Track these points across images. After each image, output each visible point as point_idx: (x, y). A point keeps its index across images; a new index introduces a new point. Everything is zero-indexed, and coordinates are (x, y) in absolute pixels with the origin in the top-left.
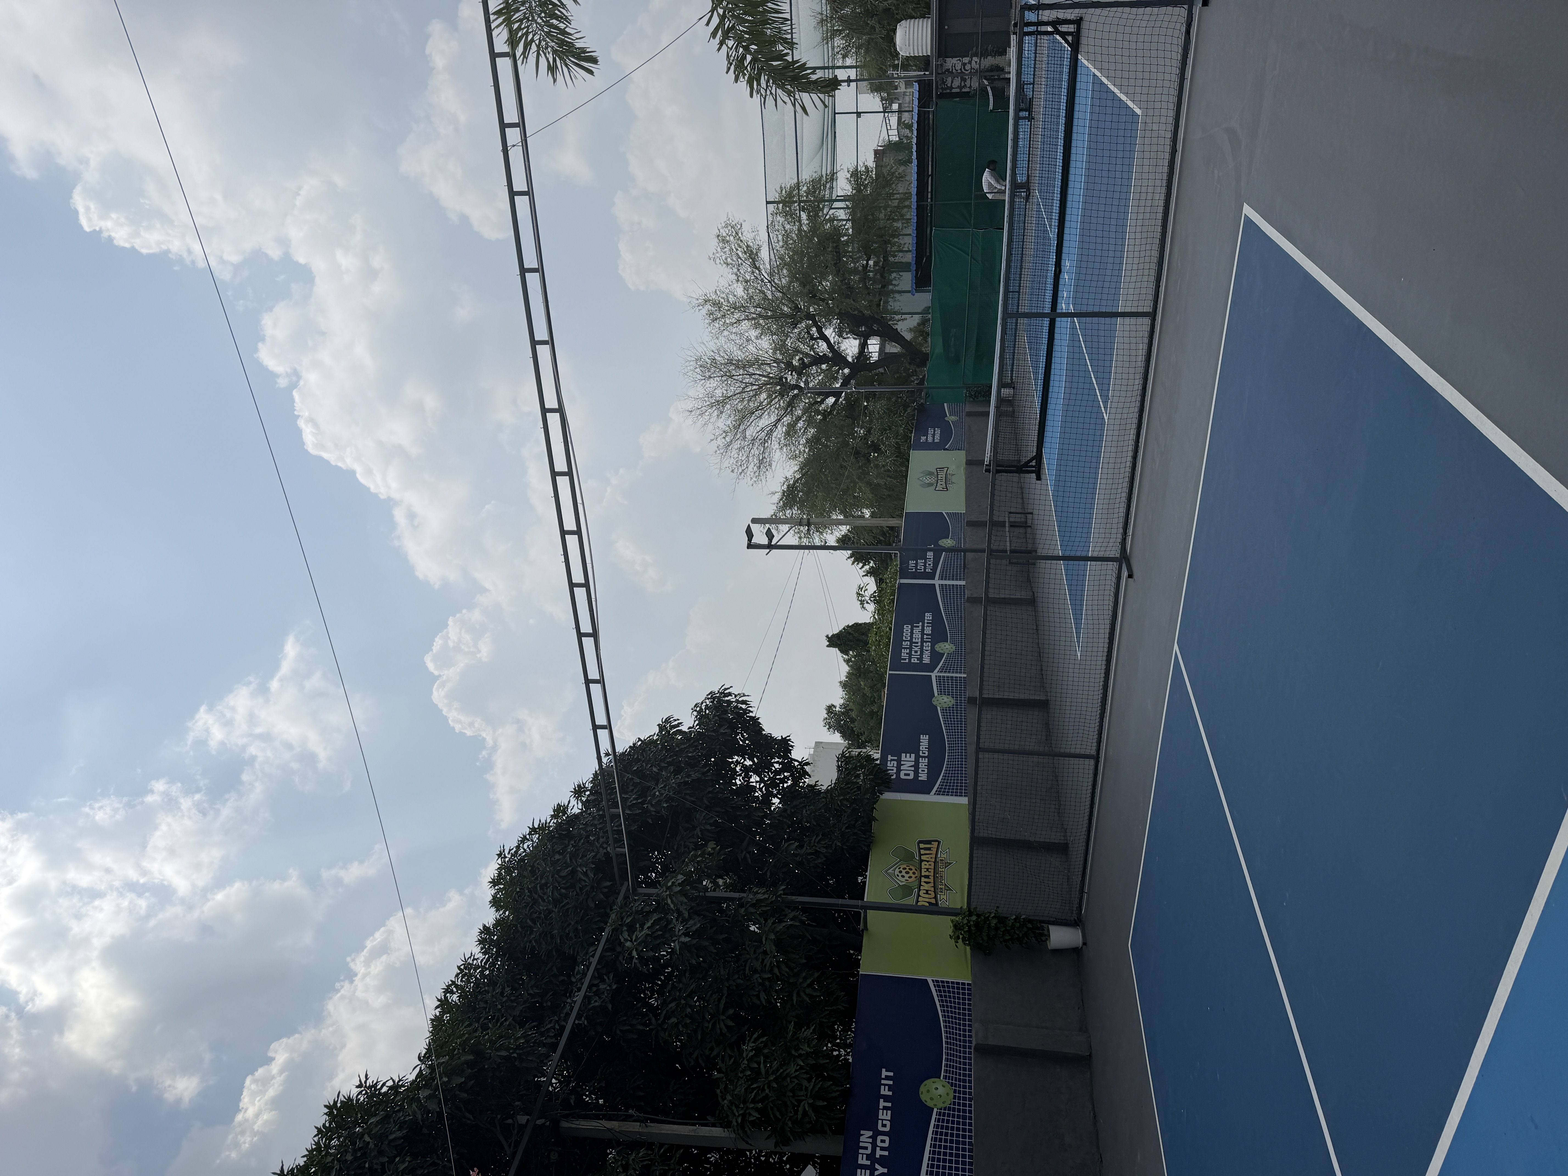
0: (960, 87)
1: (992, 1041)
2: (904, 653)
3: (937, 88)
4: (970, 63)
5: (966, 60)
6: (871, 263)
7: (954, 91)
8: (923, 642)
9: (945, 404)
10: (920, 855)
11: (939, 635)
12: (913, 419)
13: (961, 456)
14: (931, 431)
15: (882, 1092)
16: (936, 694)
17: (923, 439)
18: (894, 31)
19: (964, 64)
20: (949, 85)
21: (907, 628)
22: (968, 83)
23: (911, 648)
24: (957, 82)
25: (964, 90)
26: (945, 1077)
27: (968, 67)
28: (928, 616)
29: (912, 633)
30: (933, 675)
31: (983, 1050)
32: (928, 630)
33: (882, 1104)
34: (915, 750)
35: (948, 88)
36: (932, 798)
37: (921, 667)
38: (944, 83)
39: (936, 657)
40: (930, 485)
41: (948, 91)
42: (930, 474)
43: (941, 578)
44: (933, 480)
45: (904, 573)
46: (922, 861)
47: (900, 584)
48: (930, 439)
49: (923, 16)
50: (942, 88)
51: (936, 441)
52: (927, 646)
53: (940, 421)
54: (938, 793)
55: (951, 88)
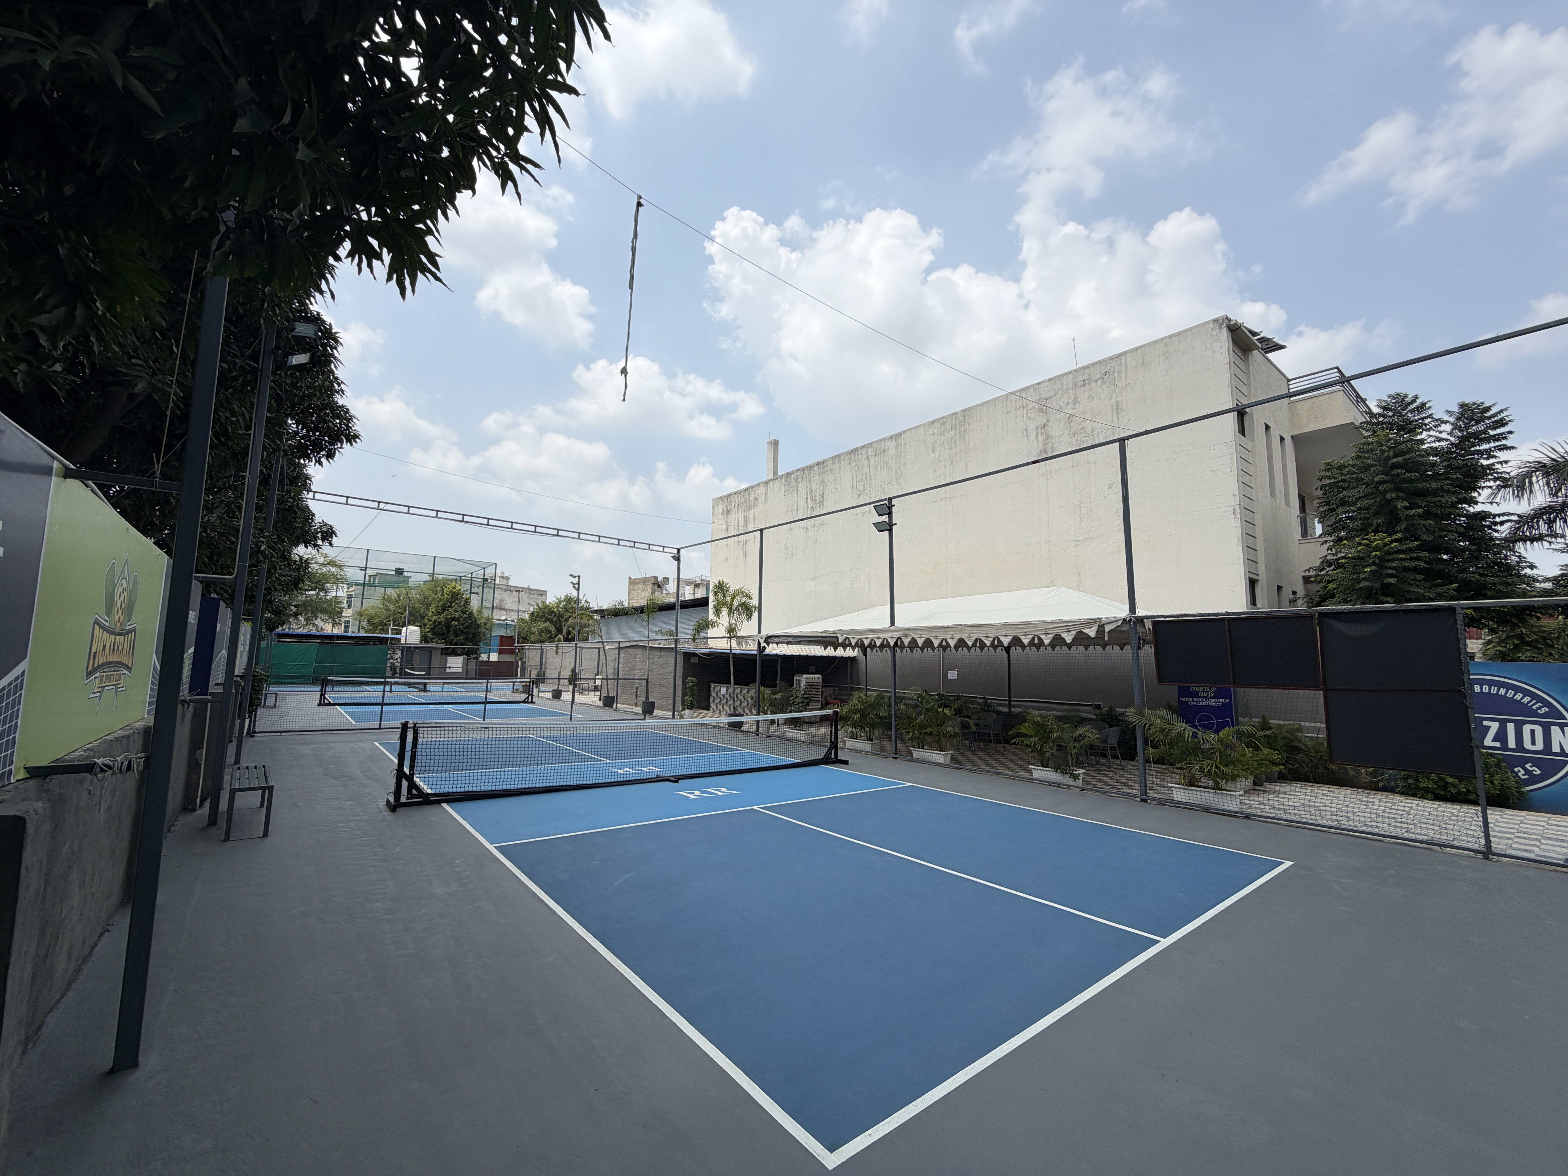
18: (414, 625)
19: (396, 659)
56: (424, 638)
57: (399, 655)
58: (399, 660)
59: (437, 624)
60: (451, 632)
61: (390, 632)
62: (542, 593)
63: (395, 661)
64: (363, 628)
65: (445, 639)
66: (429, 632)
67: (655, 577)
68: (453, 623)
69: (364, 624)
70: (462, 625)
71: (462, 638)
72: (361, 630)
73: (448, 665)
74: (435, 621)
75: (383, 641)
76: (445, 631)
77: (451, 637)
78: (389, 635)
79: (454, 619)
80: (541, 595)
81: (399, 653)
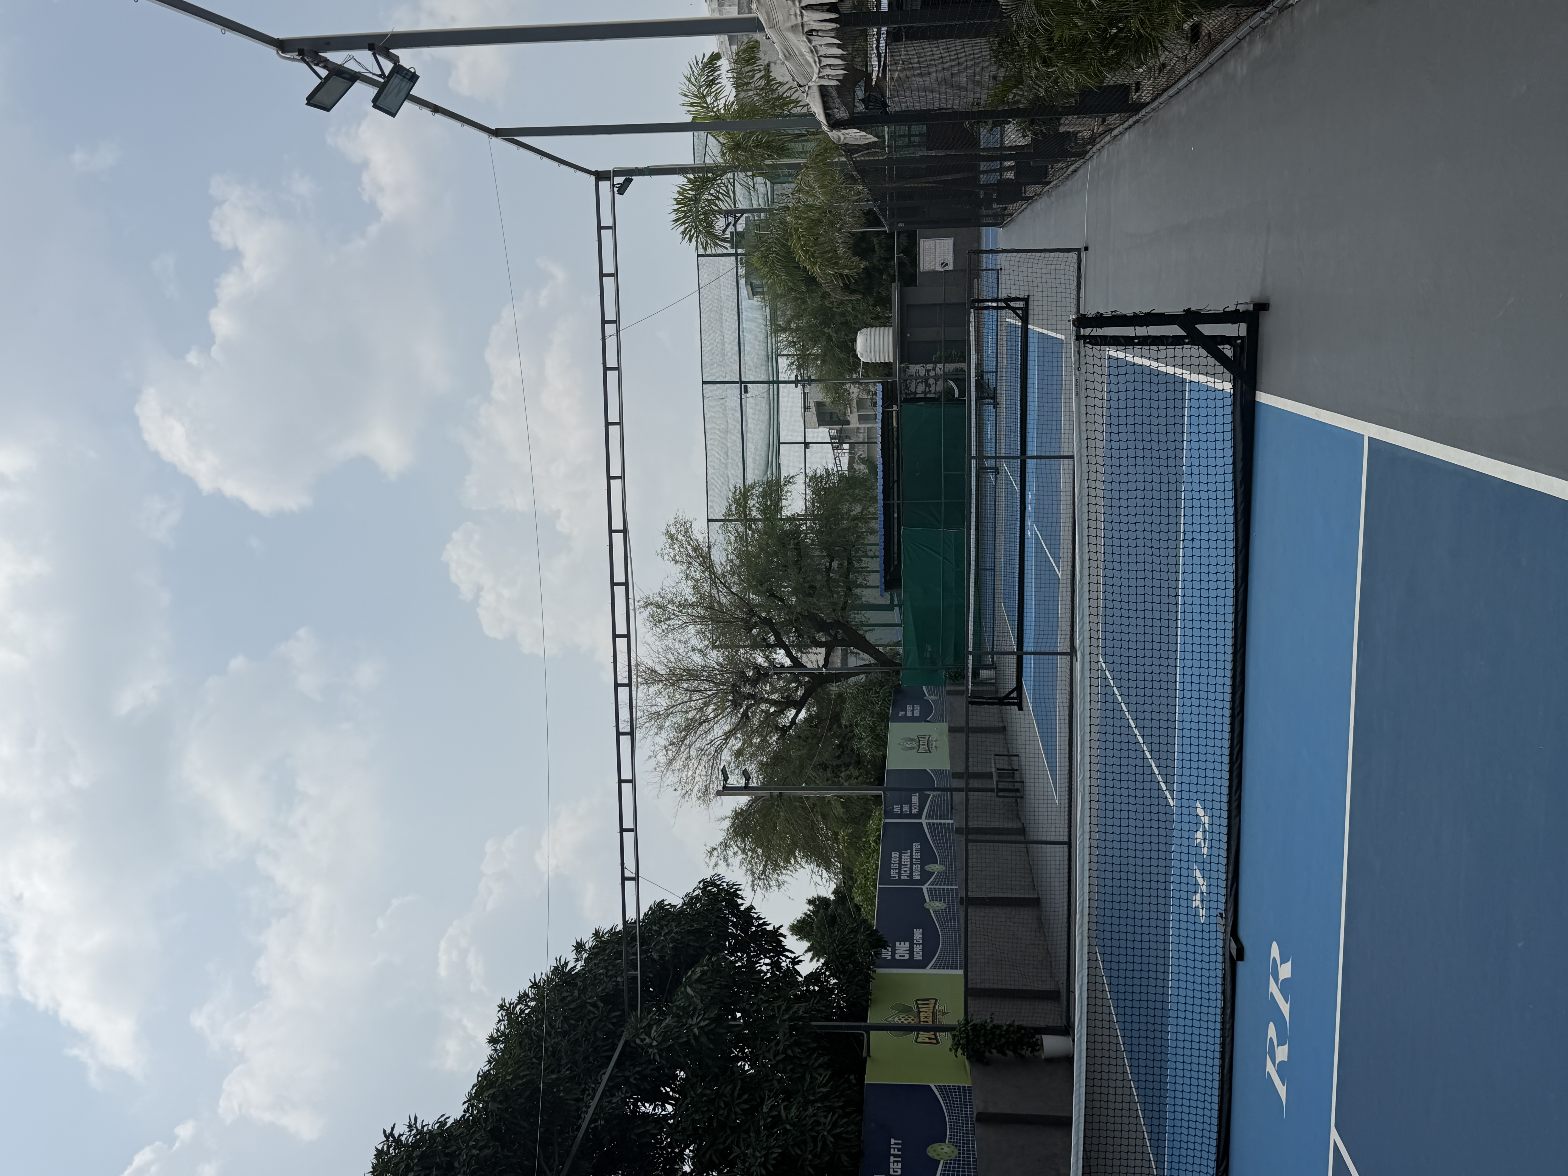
0: (924, 392)
1: (991, 1110)
2: (893, 873)
3: (901, 393)
4: (934, 369)
5: (930, 366)
6: (835, 564)
7: (918, 396)
8: (912, 864)
9: (924, 687)
10: (918, 1008)
11: (928, 857)
12: (890, 696)
13: (945, 726)
14: (909, 708)
15: (892, 1152)
16: (928, 900)
17: (902, 713)
18: (854, 340)
19: (928, 371)
20: (913, 390)
21: (895, 856)
22: (933, 389)
23: (900, 869)
24: (921, 388)
25: (928, 396)
26: (950, 1142)
27: (932, 373)
28: (916, 846)
29: (900, 858)
30: (924, 888)
31: (984, 1119)
32: (917, 856)
33: (892, 1159)
34: (910, 939)
35: (912, 393)
36: (928, 971)
37: (911, 881)
38: (907, 388)
39: (926, 876)
40: (912, 748)
41: (912, 396)
42: (912, 740)
43: (928, 817)
44: (915, 744)
45: (888, 814)
46: (920, 1012)
47: (885, 824)
48: (909, 714)
49: (884, 325)
50: (906, 394)
51: (915, 715)
52: (917, 868)
53: (919, 699)
54: (934, 967)
55: (916, 393)
57: (918, 367)
66: (867, 312)
73: (939, 268)
81: (914, 368)
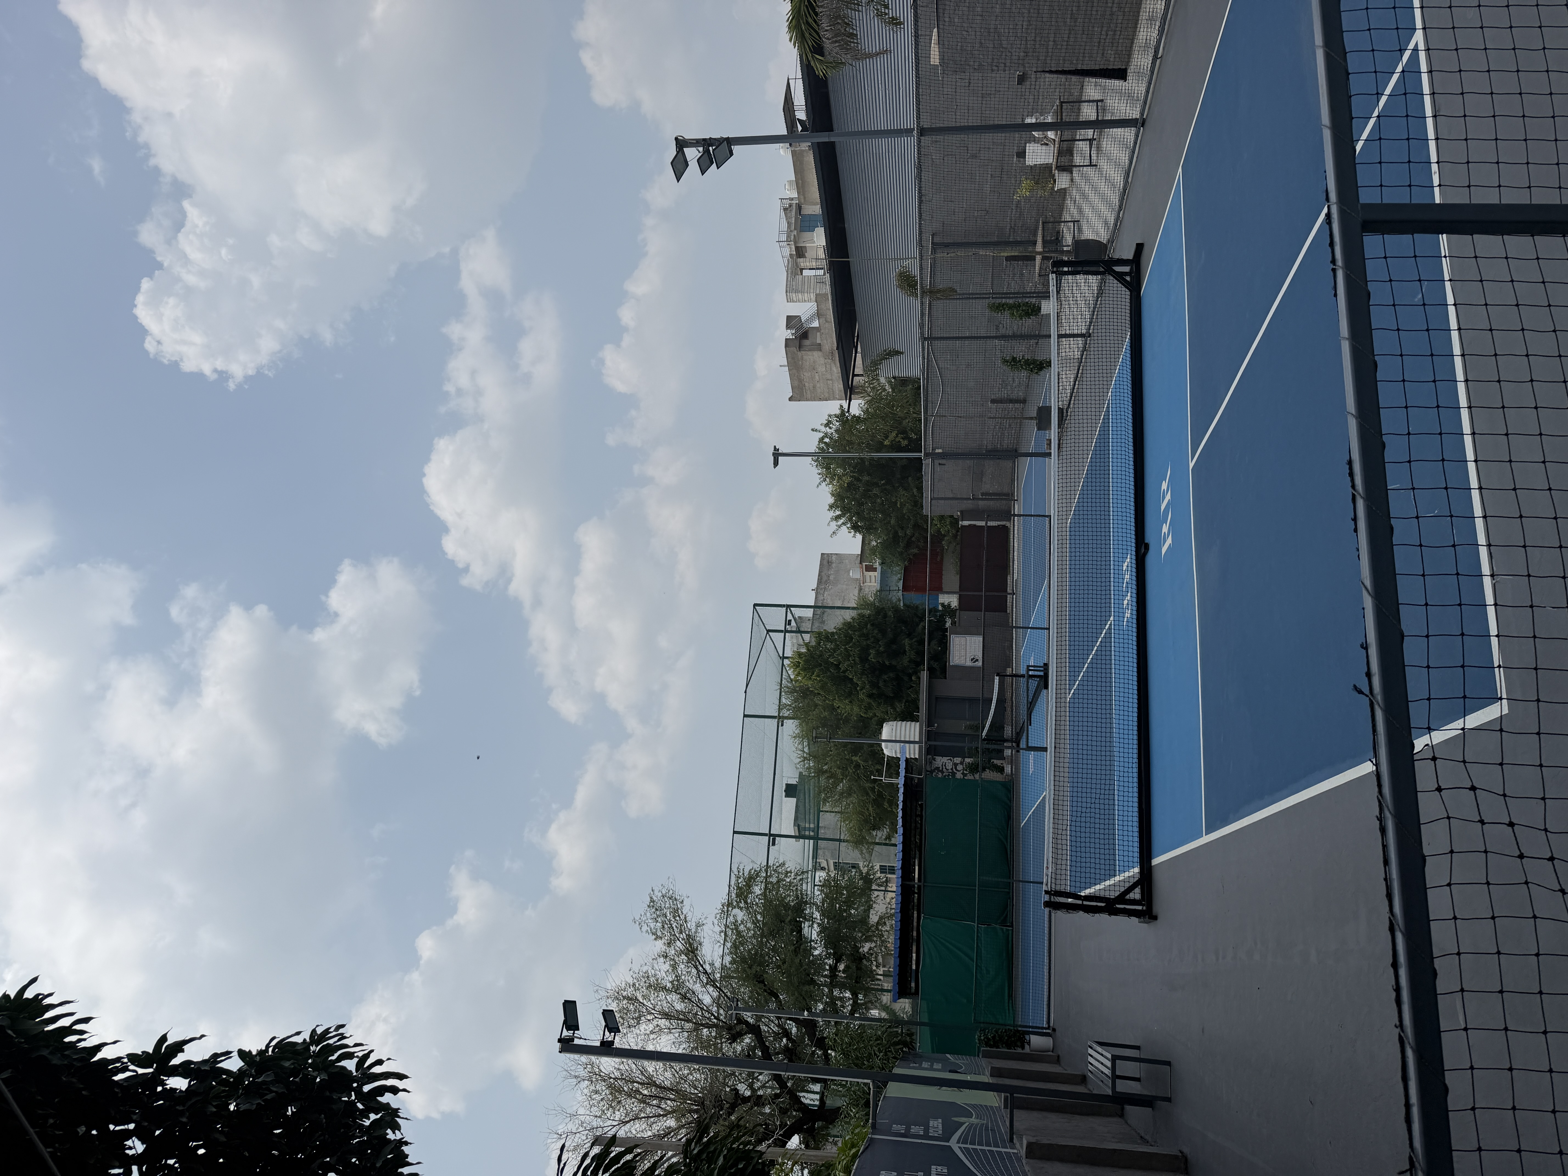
19: (956, 765)
49: (911, 719)
56: (908, 716)
57: (945, 759)
58: (958, 760)
59: (878, 696)
60: (894, 663)
61: (894, 781)
62: (825, 562)
63: (960, 767)
64: (889, 837)
65: (910, 676)
66: (894, 709)
67: (786, 346)
68: (872, 658)
69: (880, 835)
70: (877, 641)
71: (907, 642)
72: (893, 841)
73: (969, 663)
74: (870, 696)
75: (913, 791)
76: (892, 675)
77: (905, 661)
78: (901, 781)
79: (864, 659)
80: (829, 563)
81: (940, 761)
